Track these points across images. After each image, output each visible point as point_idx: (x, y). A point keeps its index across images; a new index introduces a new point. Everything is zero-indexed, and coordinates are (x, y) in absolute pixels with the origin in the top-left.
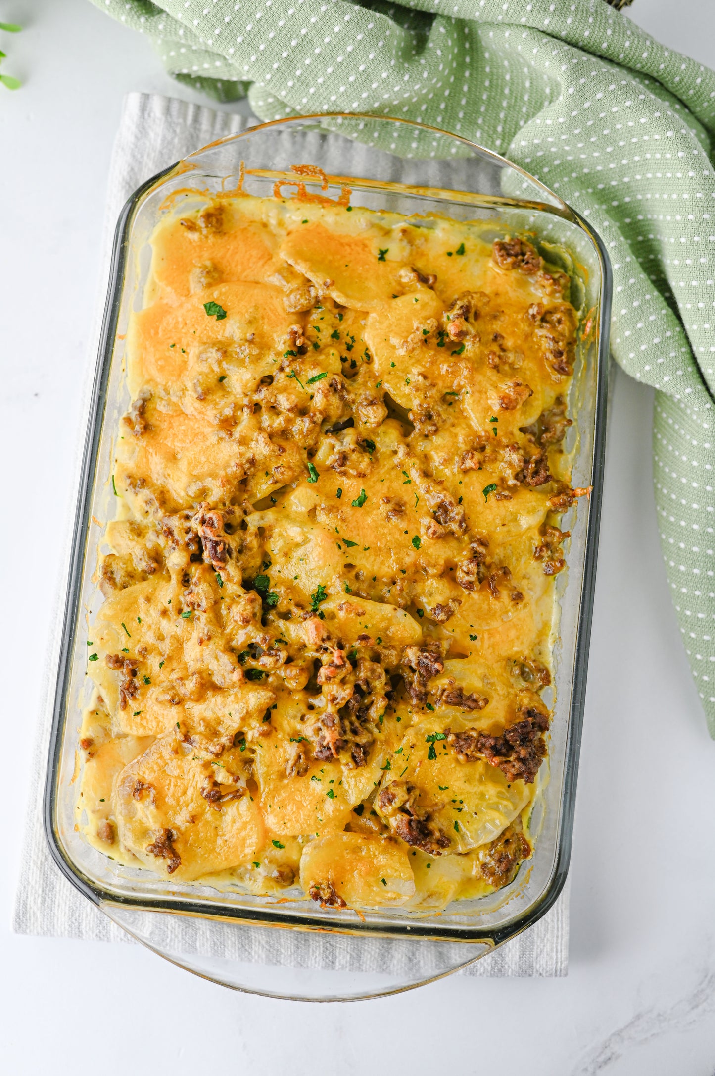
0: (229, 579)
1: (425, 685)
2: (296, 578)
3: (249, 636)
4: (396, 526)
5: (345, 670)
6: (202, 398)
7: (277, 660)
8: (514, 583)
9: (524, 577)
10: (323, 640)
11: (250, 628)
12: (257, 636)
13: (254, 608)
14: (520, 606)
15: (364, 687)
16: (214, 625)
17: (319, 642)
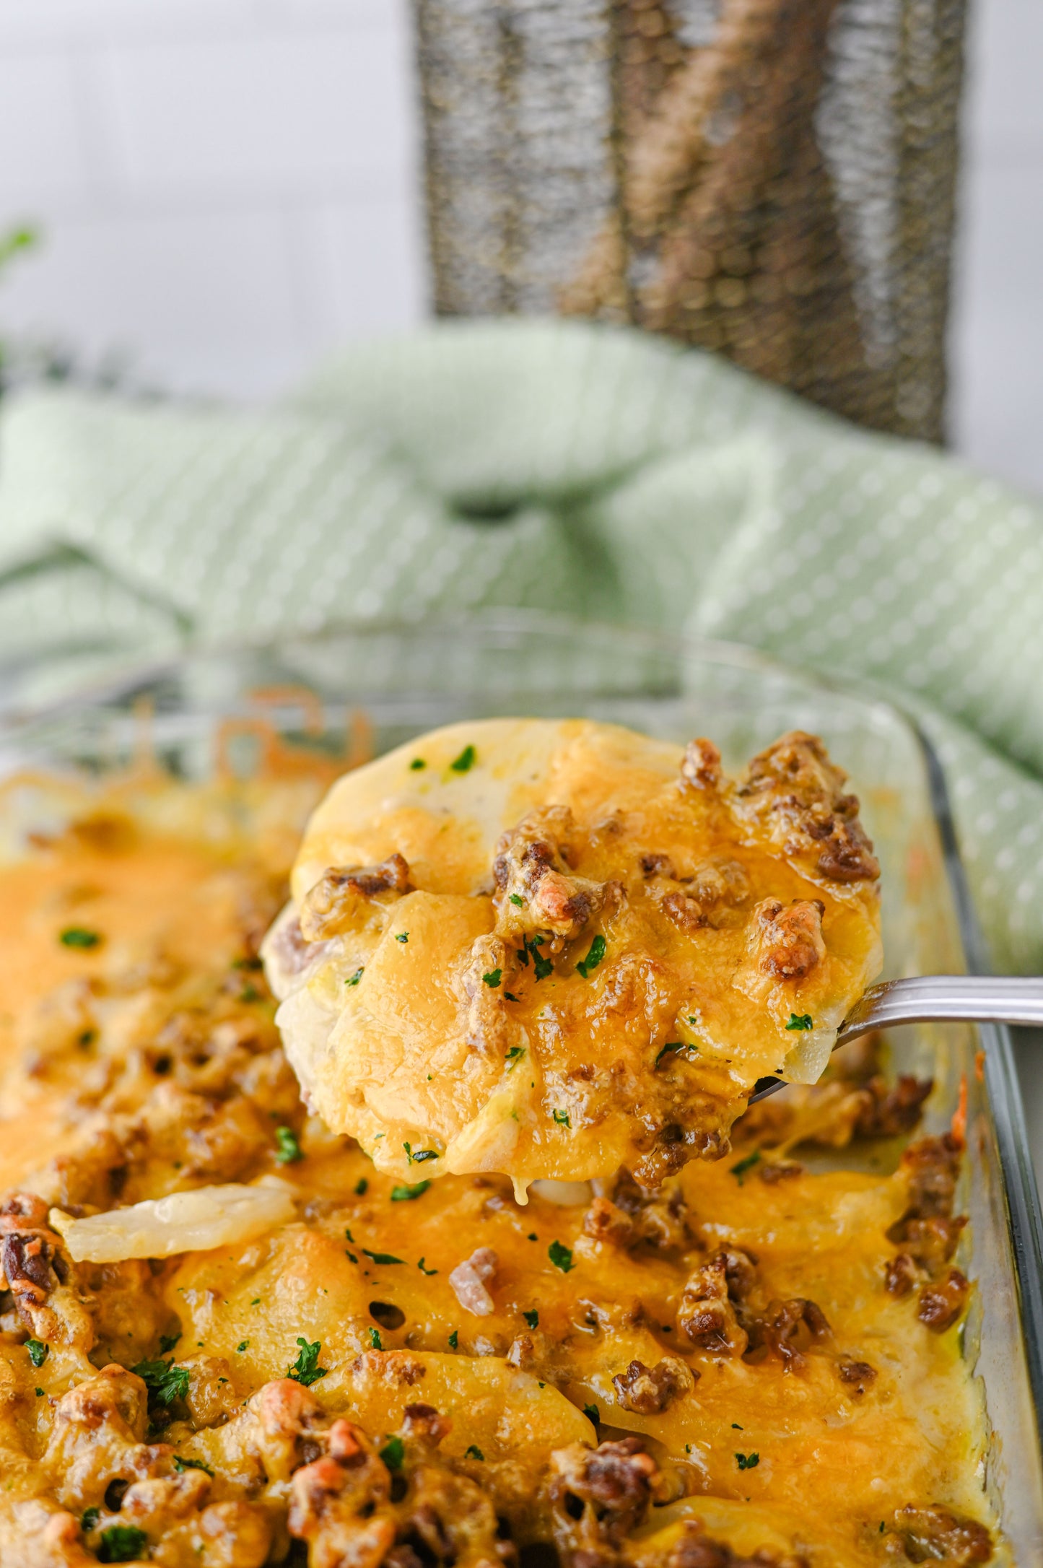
0: (55, 1331)
1: (617, 1547)
2: (243, 1347)
3: (103, 1457)
4: (507, 1228)
5: (364, 1476)
6: (41, 1072)
7: (176, 1489)
8: (843, 1347)
9: (867, 1336)
10: (303, 1421)
11: (105, 1434)
12: (126, 1454)
13: (120, 1392)
14: (872, 1394)
15: (428, 1531)
16: (11, 1447)
17: (291, 1424)
